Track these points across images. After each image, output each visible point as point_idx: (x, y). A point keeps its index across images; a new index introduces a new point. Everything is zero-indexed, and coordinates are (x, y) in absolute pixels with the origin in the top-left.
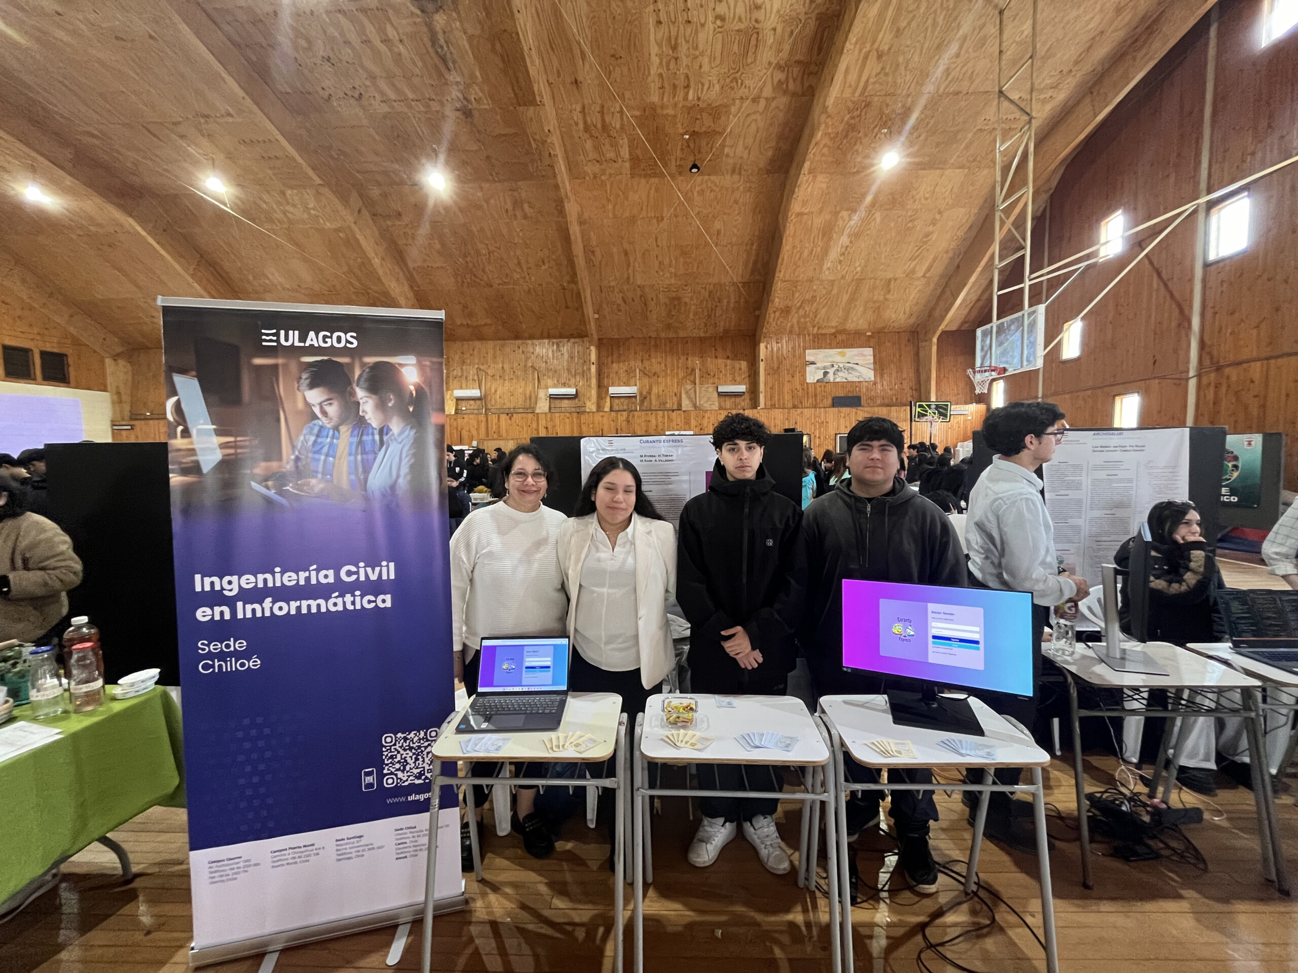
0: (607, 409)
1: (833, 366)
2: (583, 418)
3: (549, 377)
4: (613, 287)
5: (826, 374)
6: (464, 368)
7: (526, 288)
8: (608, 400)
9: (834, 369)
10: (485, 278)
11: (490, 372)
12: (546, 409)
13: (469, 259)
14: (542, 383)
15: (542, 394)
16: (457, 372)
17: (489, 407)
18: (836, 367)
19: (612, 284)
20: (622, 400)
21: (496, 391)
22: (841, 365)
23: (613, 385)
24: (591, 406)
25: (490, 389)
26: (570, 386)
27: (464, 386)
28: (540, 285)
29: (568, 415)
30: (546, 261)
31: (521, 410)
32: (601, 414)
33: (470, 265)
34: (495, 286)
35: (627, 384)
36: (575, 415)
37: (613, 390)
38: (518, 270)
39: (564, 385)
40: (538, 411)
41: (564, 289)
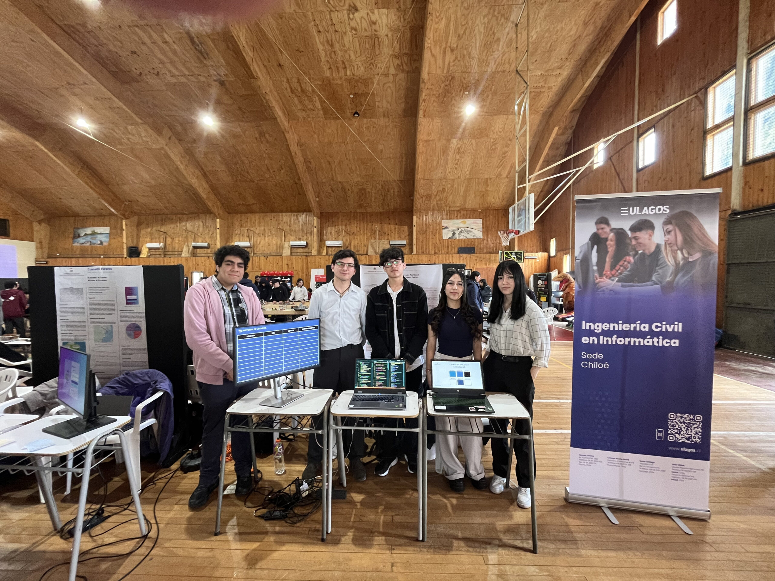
0: (324, 253)
1: (458, 229)
2: (309, 259)
3: (291, 235)
4: (325, 182)
5: (454, 234)
6: (242, 229)
7: (274, 183)
8: (325, 248)
9: (459, 231)
10: (249, 177)
11: (257, 231)
12: (289, 254)
13: (238, 166)
14: (287, 239)
15: (287, 245)
16: (238, 232)
17: (256, 252)
18: (460, 230)
19: (324, 181)
20: (334, 249)
21: (260, 243)
22: (463, 229)
23: (328, 240)
24: (314, 252)
25: (257, 242)
26: (303, 240)
27: (241, 240)
28: (282, 181)
29: (300, 257)
30: (283, 167)
31: (274, 254)
32: (319, 257)
33: (240, 170)
34: (256, 182)
35: (337, 239)
36: (304, 257)
37: (328, 243)
38: (268, 173)
39: (300, 240)
40: (284, 255)
41: (296, 183)
